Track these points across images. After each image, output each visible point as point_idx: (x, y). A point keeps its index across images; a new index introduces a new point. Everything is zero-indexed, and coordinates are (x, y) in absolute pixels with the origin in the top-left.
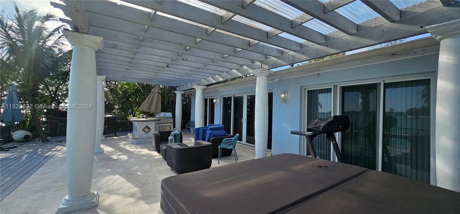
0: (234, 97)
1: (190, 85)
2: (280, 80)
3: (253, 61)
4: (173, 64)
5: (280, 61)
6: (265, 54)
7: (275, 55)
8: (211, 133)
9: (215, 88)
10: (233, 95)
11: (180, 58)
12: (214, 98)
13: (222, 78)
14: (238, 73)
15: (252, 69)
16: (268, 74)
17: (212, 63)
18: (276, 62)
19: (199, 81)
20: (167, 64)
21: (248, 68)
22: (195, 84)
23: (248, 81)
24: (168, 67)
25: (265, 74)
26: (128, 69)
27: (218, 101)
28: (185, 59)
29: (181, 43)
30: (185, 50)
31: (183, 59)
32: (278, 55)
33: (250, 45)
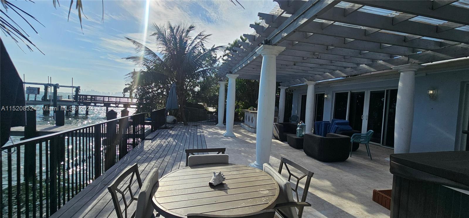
0: (351, 93)
1: (299, 80)
2: (426, 74)
3: (392, 55)
4: (303, 62)
5: (440, 54)
6: (412, 47)
7: (433, 47)
8: (337, 128)
9: (329, 84)
10: (350, 91)
11: (315, 57)
12: (324, 94)
13: (345, 73)
14: (371, 68)
15: (393, 64)
16: (417, 69)
17: (343, 60)
18: (434, 55)
19: (311, 76)
20: (294, 62)
21: (386, 63)
22: (306, 80)
23: (378, 77)
24: (295, 65)
25: (415, 69)
26: (253, 67)
27: (330, 96)
28: (319, 58)
29: (332, 45)
30: (327, 50)
31: (318, 58)
32: (437, 49)
33: (405, 41)
